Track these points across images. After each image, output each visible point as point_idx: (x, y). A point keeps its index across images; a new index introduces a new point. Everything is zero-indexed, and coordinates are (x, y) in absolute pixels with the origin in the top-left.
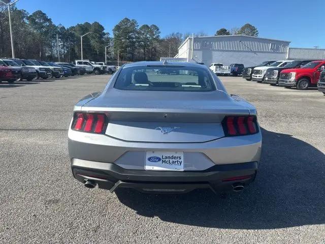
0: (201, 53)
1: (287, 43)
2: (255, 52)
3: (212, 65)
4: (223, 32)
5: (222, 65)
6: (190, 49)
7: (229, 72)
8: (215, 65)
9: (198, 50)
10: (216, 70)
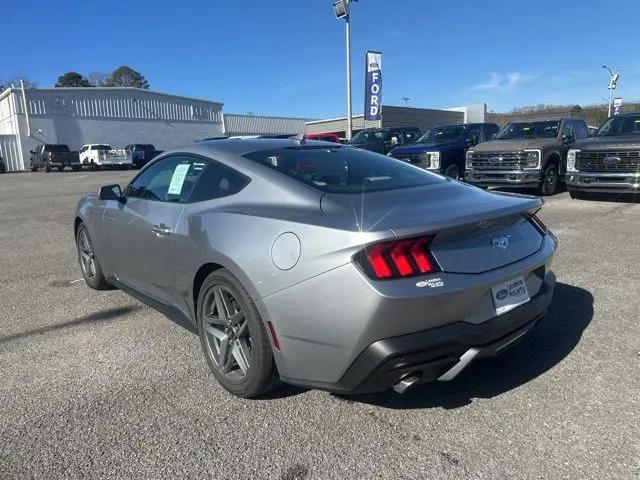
0: (50, 122)
1: (218, 107)
2: (167, 122)
3: (87, 148)
4: (73, 79)
5: (109, 148)
6: (20, 114)
7: (130, 162)
8: (93, 148)
9: (42, 116)
10: (101, 159)
